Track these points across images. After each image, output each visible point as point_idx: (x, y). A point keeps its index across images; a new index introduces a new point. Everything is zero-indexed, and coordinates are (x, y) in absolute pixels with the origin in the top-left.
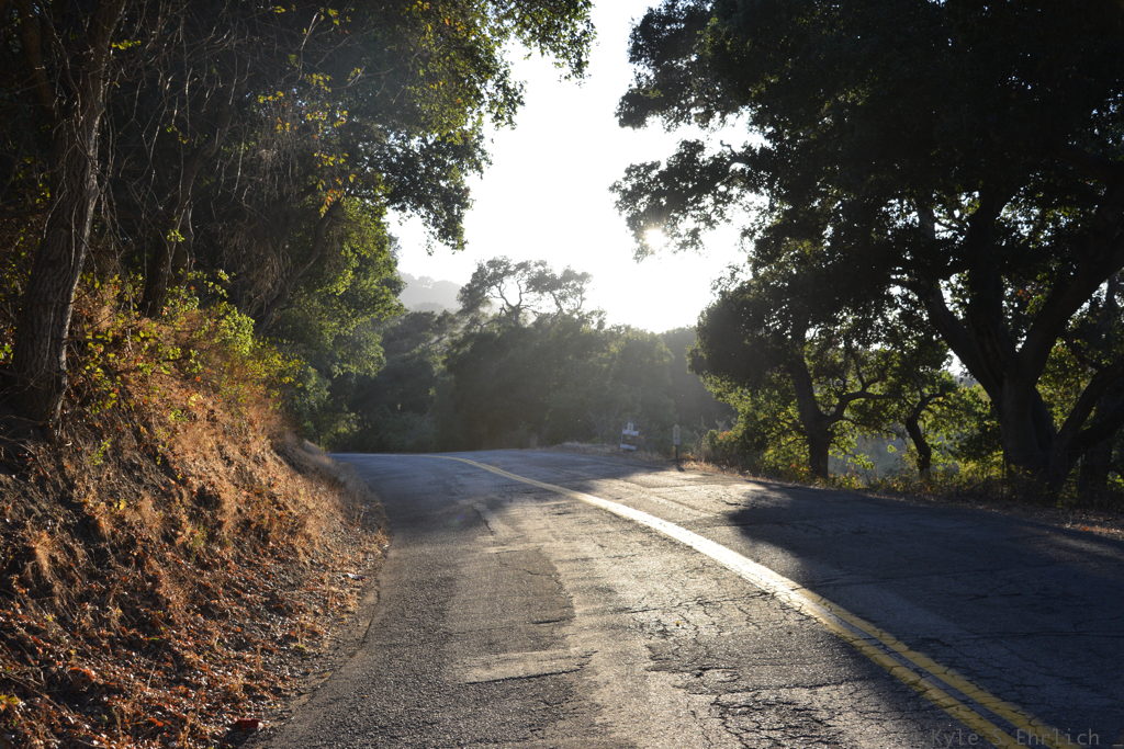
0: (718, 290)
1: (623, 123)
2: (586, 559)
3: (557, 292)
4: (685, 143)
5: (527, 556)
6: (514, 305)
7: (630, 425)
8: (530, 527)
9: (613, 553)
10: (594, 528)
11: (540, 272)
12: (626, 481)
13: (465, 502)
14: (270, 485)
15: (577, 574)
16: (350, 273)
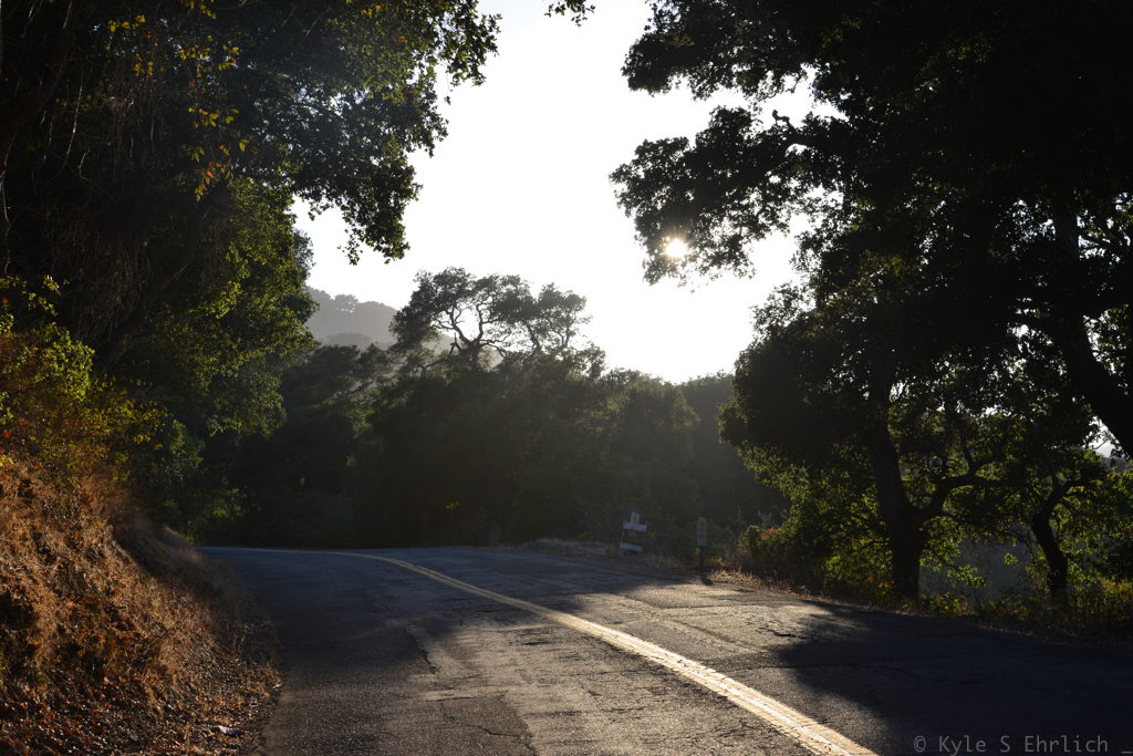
0: (767, 325)
1: (634, 85)
2: (571, 713)
3: (534, 322)
4: (723, 114)
5: (484, 706)
6: (471, 339)
7: (635, 516)
8: (488, 663)
9: (609, 705)
10: (581, 666)
11: (509, 292)
12: (627, 597)
13: (395, 623)
14: (108, 593)
15: (557, 736)
16: (237, 286)
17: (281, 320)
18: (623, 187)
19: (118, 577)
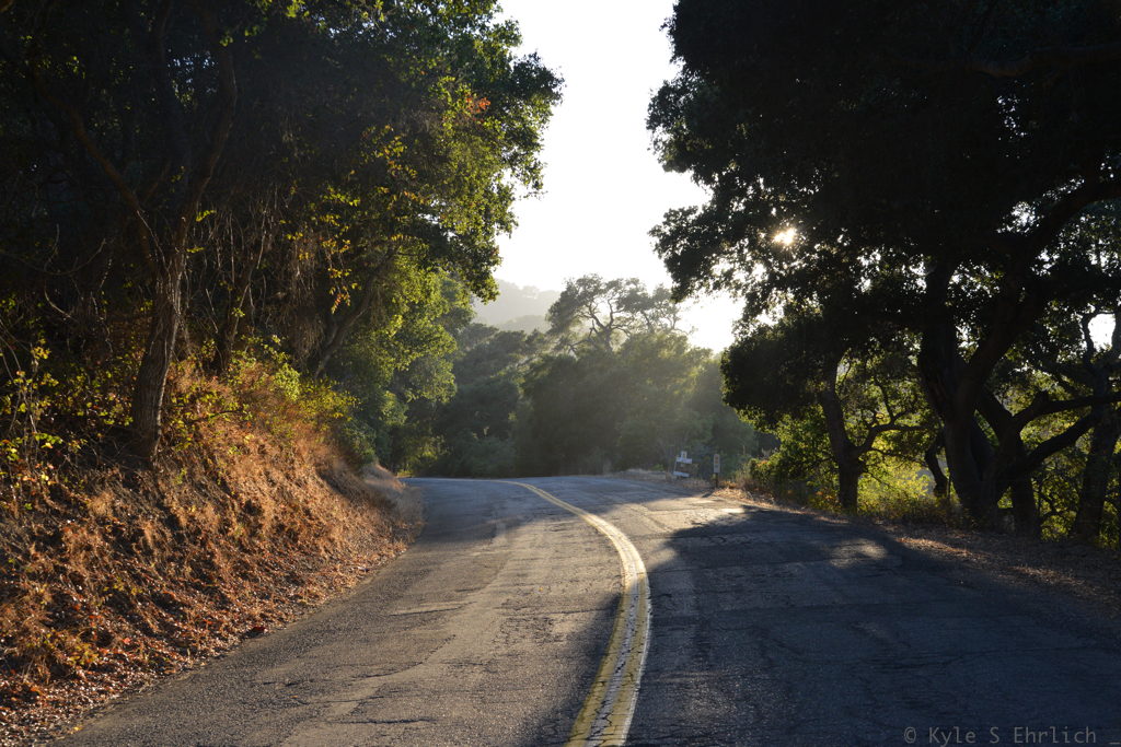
3: (648, 312)
6: (604, 324)
7: (684, 453)
11: (633, 292)
14: (306, 502)
16: (400, 317)
17: (435, 333)
18: (656, 240)
19: (315, 494)
